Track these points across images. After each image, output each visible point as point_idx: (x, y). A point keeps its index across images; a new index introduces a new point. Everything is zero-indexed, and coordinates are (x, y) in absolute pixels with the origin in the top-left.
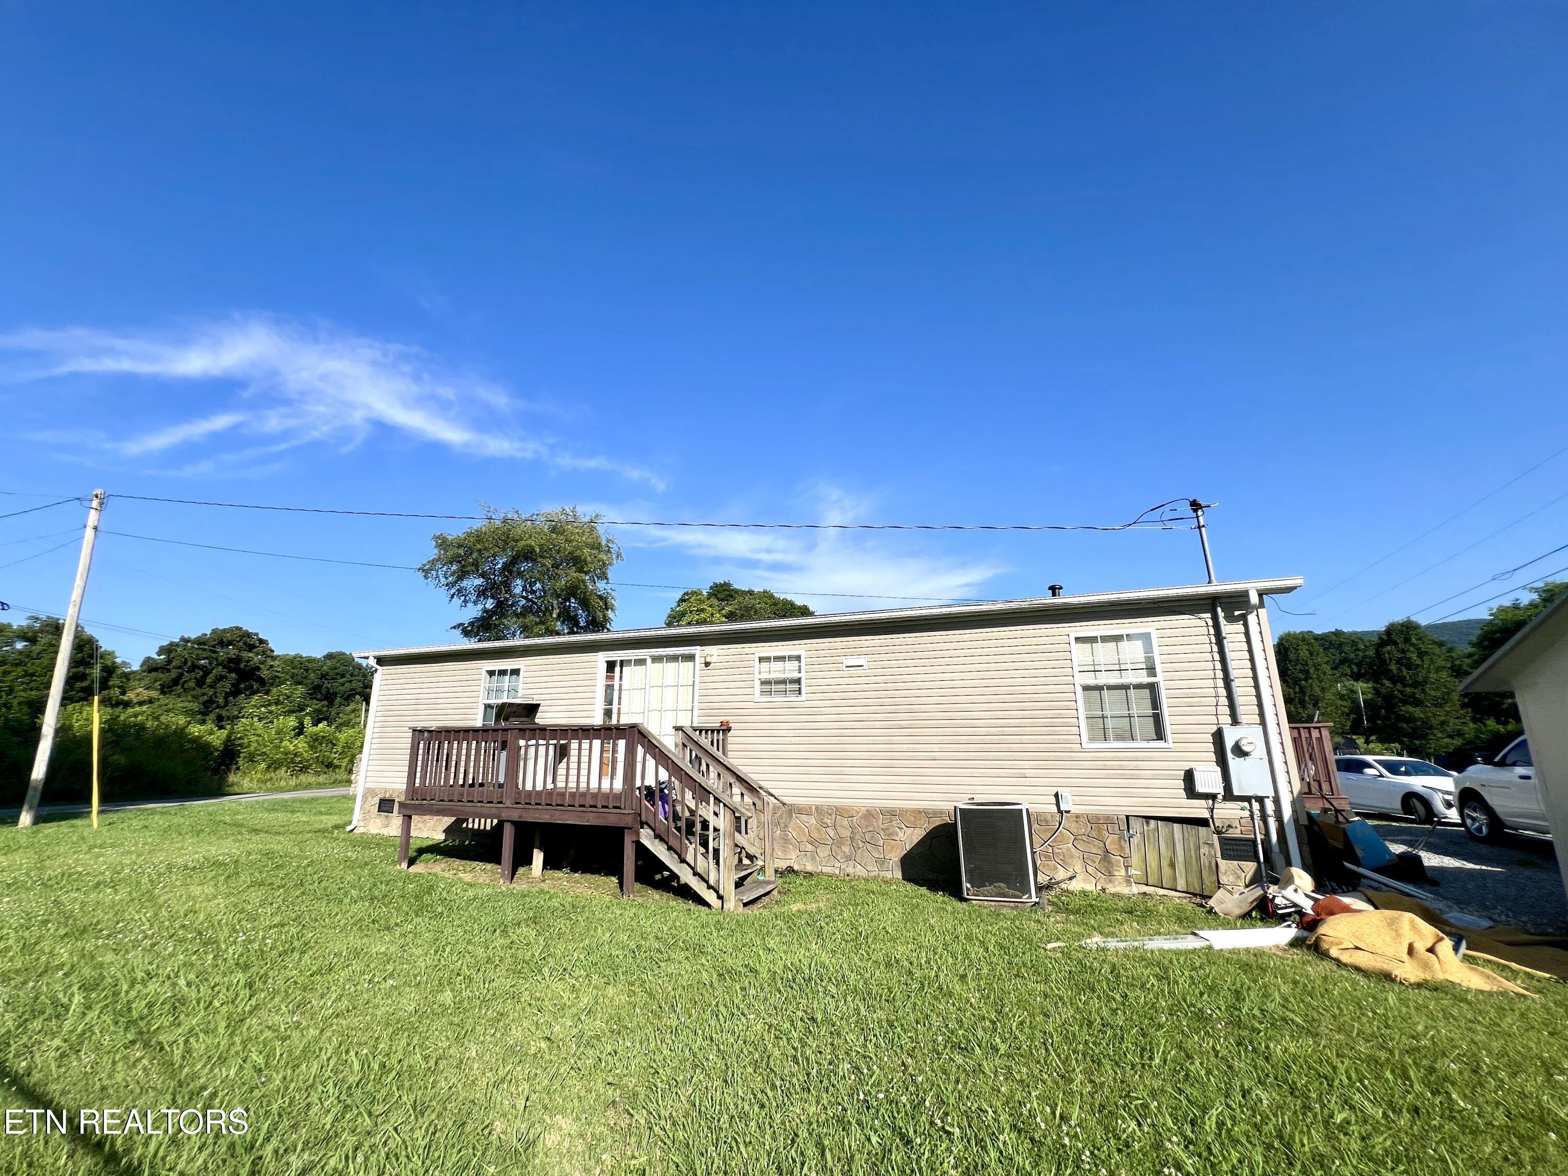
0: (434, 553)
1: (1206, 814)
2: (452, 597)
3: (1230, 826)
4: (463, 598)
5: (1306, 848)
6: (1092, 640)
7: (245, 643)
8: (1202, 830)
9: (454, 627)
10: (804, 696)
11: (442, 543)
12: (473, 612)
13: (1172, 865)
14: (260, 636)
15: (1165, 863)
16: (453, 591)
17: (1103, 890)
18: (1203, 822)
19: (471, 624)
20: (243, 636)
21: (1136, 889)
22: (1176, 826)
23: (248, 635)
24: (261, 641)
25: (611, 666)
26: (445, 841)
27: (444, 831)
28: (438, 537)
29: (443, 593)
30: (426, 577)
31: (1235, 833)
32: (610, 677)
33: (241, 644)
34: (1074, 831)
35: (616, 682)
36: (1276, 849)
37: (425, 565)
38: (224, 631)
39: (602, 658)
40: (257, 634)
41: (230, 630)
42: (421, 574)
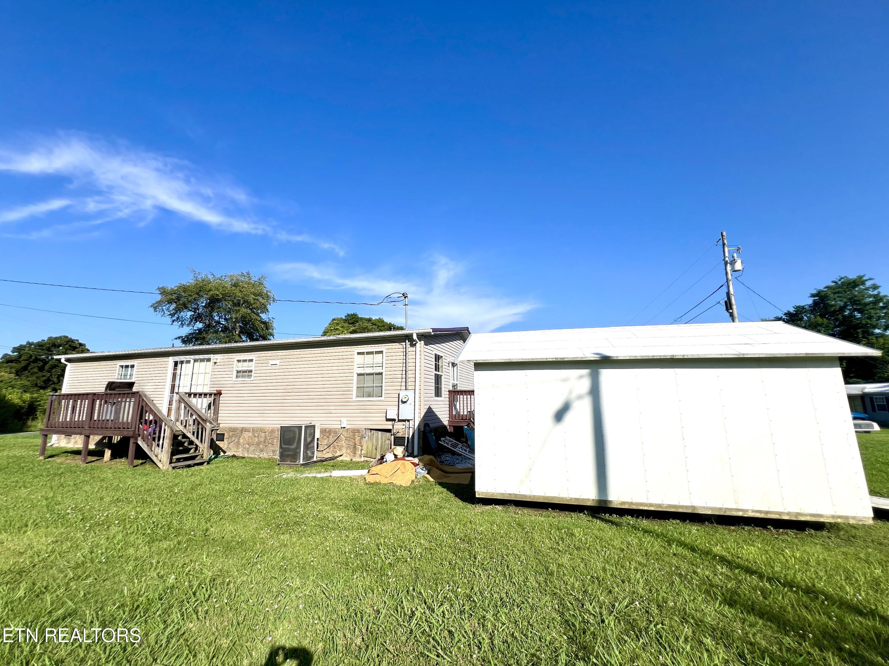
0: (159, 298)
1: (391, 427)
2: (173, 321)
3: (398, 432)
4: (180, 323)
5: (421, 440)
6: (363, 353)
7: (70, 346)
8: (388, 434)
9: (176, 339)
10: (252, 378)
11: (163, 292)
12: (186, 331)
13: (376, 449)
14: (80, 342)
15: (374, 448)
16: (174, 318)
17: (352, 460)
18: (389, 431)
19: (186, 336)
20: (68, 342)
21: (363, 459)
22: (380, 433)
23: (72, 341)
24: (81, 345)
25: (176, 364)
26: (95, 448)
27: (95, 444)
28: (161, 288)
29: (169, 319)
30: (156, 311)
31: (400, 435)
32: (175, 369)
33: (67, 346)
34: (345, 436)
35: (178, 372)
36: (410, 441)
37: (154, 304)
38: (56, 338)
39: (171, 360)
40: (78, 340)
41: (60, 338)
42: (152, 309)
